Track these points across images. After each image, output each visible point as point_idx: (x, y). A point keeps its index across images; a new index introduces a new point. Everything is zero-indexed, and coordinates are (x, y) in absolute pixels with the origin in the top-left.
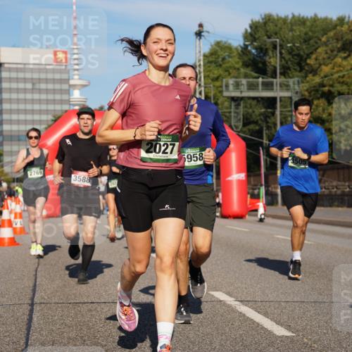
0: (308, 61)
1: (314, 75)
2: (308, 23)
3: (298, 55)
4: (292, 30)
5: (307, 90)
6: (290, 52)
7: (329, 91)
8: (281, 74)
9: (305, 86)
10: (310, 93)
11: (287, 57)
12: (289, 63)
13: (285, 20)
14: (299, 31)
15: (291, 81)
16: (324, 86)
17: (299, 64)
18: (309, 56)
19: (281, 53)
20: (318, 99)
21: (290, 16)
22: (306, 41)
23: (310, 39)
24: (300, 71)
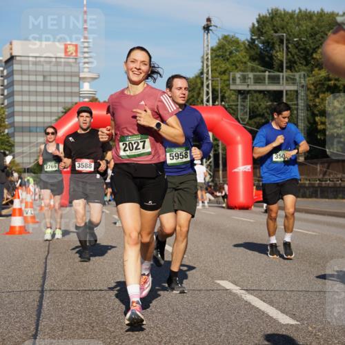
0: (314, 56)
1: (320, 69)
2: (315, 18)
3: (305, 49)
4: (298, 25)
5: (313, 84)
6: (297, 46)
7: (335, 85)
8: (287, 68)
9: (311, 80)
10: (315, 87)
11: (294, 51)
12: (296, 57)
13: (292, 15)
14: (306, 25)
15: (297, 75)
16: (330, 80)
17: (305, 58)
18: (315, 50)
19: (287, 47)
20: (324, 92)
21: (297, 11)
22: (313, 35)
23: (316, 34)
24: (307, 65)
